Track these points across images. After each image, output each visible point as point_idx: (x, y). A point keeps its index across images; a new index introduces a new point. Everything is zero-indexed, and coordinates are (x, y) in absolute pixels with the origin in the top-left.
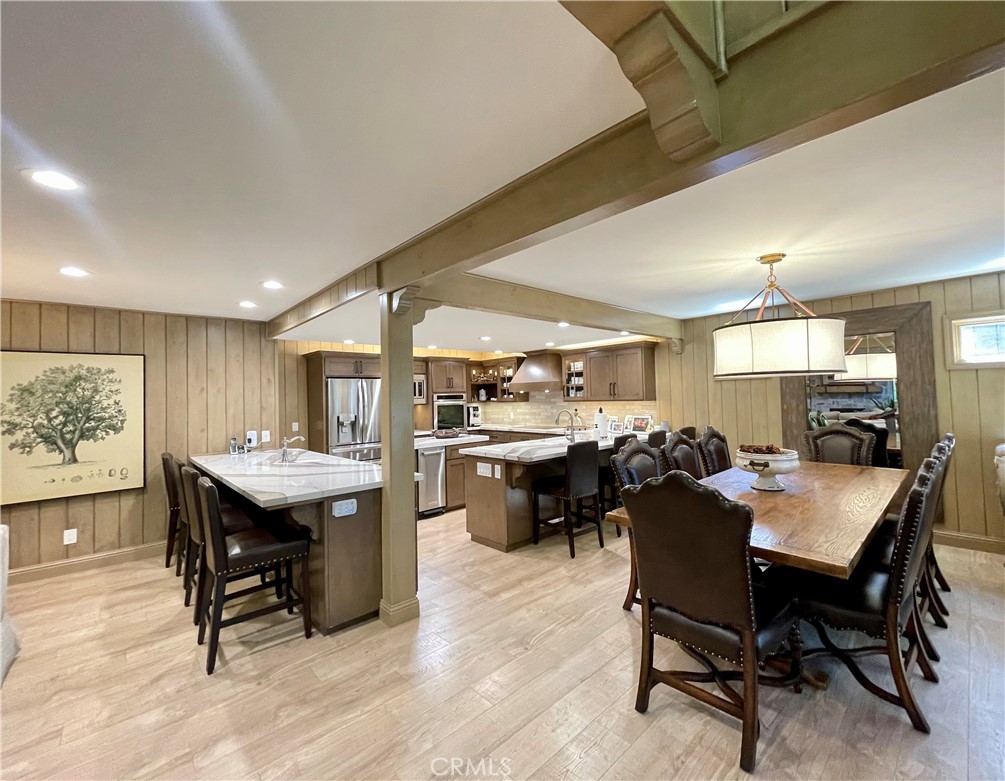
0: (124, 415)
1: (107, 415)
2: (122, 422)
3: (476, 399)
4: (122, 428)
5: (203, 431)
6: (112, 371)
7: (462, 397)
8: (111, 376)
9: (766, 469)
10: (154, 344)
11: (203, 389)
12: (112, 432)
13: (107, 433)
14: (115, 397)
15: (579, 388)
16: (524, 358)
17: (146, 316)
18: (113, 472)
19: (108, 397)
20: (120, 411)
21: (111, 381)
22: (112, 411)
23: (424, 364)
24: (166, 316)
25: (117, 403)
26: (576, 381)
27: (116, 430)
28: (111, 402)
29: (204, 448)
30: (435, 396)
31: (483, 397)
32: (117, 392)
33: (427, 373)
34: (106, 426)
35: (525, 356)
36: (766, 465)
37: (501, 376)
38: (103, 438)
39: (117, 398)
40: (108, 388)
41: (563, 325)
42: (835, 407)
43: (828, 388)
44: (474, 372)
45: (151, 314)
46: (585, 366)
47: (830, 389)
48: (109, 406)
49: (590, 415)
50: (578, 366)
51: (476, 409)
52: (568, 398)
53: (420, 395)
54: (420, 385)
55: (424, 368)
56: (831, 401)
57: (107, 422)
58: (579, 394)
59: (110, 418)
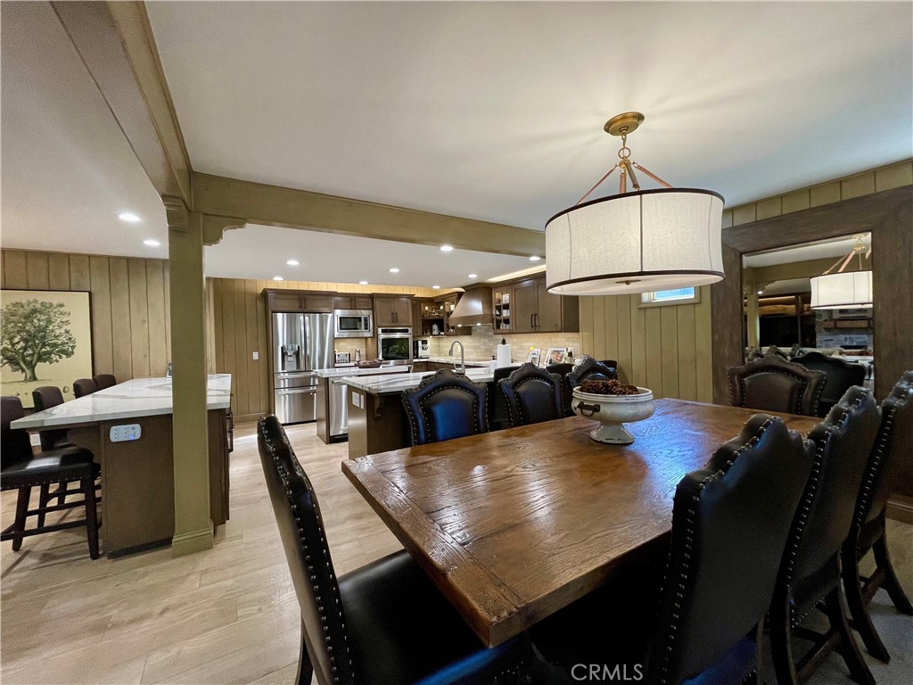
0: (74, 342)
1: (59, 342)
2: (73, 347)
3: (429, 334)
4: (73, 353)
5: (145, 356)
6: (62, 305)
7: (407, 331)
8: (61, 309)
9: (596, 414)
10: (99, 283)
11: (144, 321)
12: (64, 356)
13: (61, 357)
14: (65, 327)
15: (507, 321)
16: (462, 293)
17: (92, 259)
18: (66, 389)
19: (60, 327)
20: (70, 339)
21: (62, 314)
22: (63, 339)
23: (370, 300)
24: (109, 258)
25: (67, 332)
26: (505, 313)
27: (68, 354)
28: (63, 331)
29: (147, 373)
30: (380, 330)
31: (435, 332)
32: (67, 322)
33: (373, 309)
34: (59, 351)
35: (463, 290)
36: (596, 408)
37: (447, 310)
38: (57, 361)
39: (68, 328)
40: (59, 320)
41: (447, 248)
42: (847, 343)
43: (838, 322)
44: (427, 308)
45: (94, 256)
46: (511, 298)
47: (840, 324)
48: (61, 335)
49: (521, 348)
50: (506, 298)
51: (425, 342)
52: (498, 331)
53: (366, 328)
54: (366, 320)
55: (370, 304)
56: (842, 337)
57: (60, 347)
58: (508, 327)
59: (62, 344)
